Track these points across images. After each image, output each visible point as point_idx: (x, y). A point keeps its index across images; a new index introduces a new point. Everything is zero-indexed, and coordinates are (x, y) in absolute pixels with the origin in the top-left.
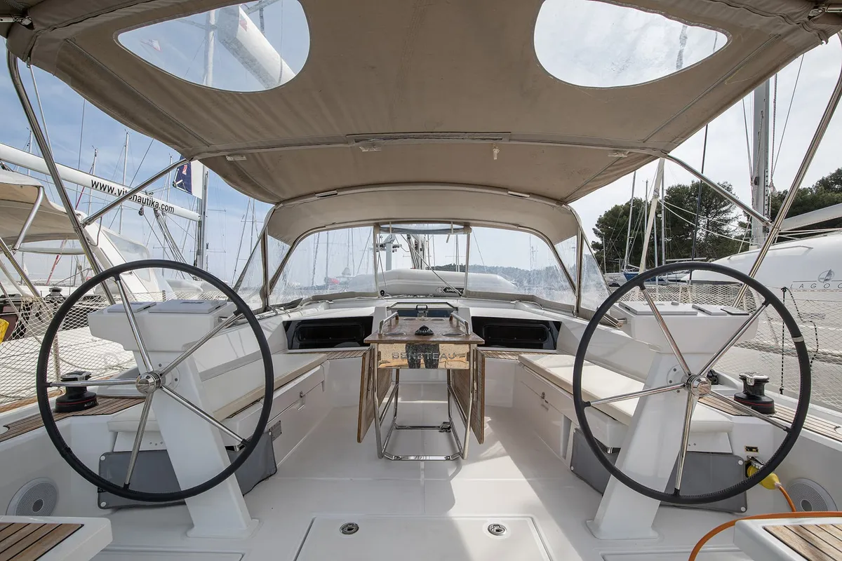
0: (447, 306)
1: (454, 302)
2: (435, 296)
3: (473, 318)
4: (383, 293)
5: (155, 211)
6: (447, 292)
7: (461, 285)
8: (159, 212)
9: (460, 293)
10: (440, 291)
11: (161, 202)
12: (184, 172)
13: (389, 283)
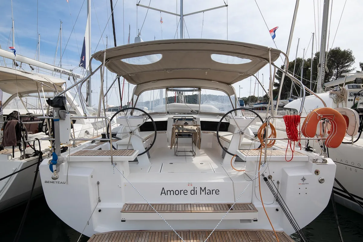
0: (193, 118)
1: (195, 116)
2: (188, 114)
3: (201, 122)
4: (168, 113)
5: (74, 78)
6: (192, 112)
7: (198, 109)
8: (75, 78)
9: (198, 112)
10: (190, 112)
11: (76, 74)
12: (83, 60)
13: (170, 109)
